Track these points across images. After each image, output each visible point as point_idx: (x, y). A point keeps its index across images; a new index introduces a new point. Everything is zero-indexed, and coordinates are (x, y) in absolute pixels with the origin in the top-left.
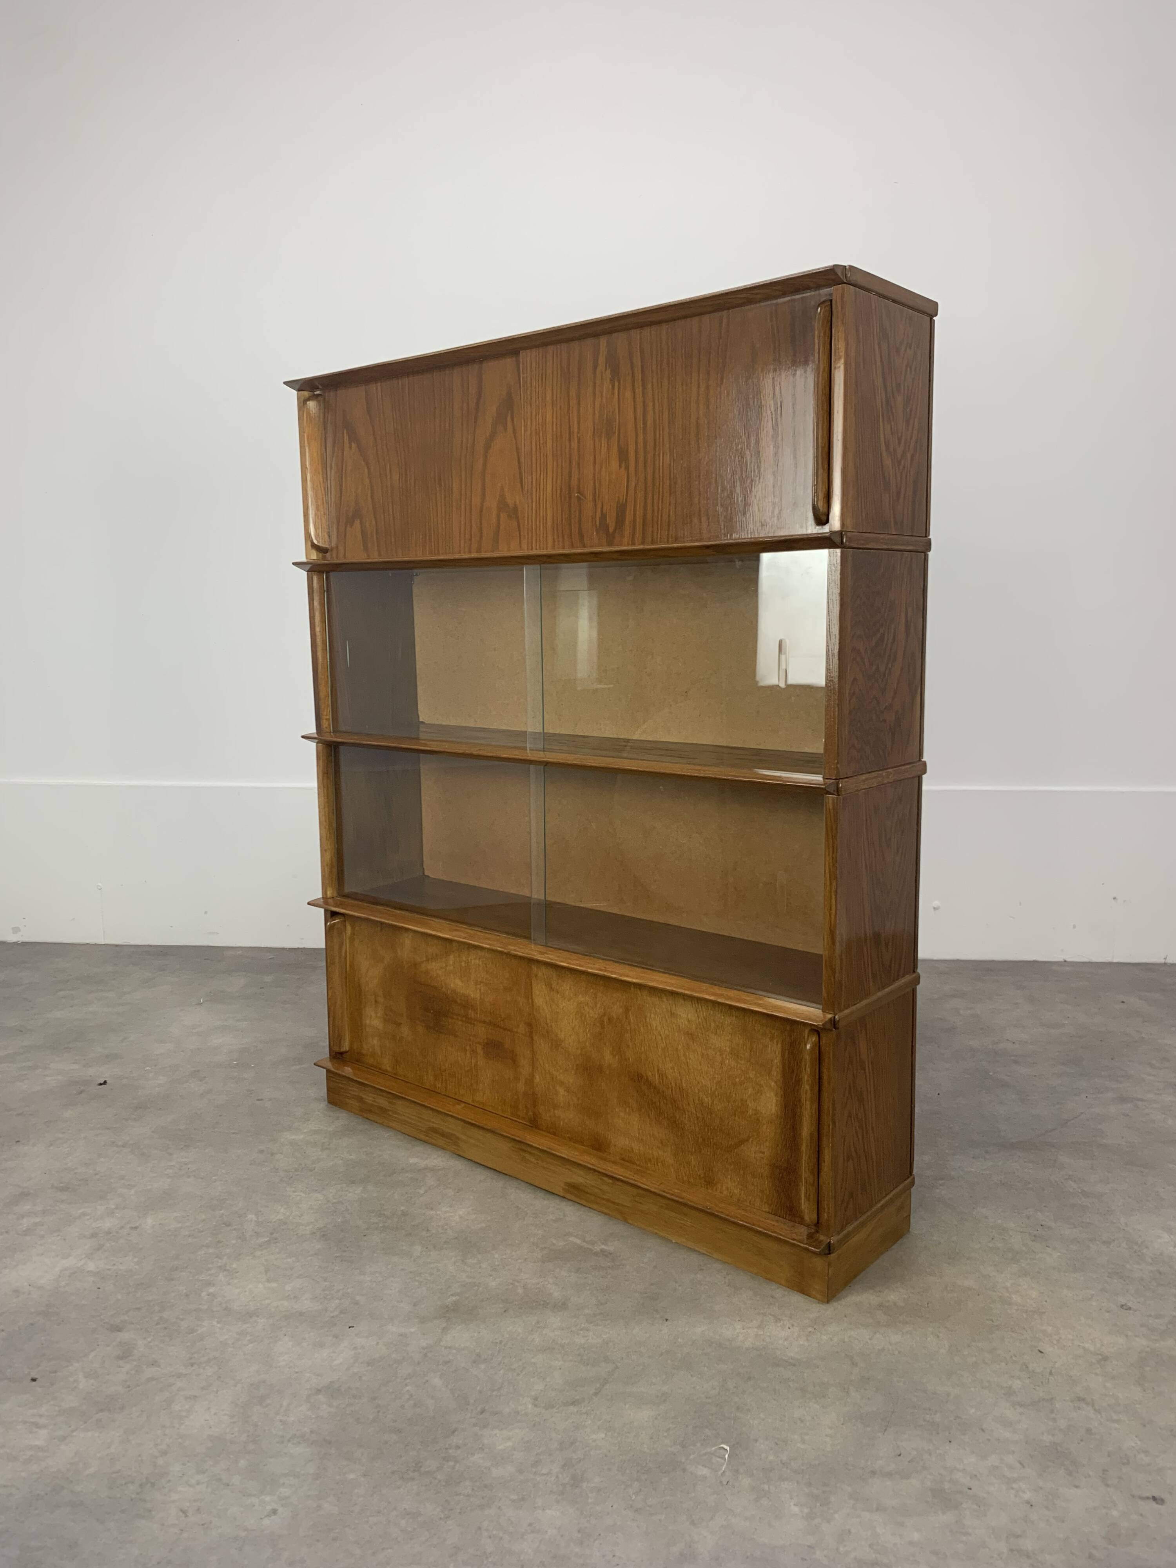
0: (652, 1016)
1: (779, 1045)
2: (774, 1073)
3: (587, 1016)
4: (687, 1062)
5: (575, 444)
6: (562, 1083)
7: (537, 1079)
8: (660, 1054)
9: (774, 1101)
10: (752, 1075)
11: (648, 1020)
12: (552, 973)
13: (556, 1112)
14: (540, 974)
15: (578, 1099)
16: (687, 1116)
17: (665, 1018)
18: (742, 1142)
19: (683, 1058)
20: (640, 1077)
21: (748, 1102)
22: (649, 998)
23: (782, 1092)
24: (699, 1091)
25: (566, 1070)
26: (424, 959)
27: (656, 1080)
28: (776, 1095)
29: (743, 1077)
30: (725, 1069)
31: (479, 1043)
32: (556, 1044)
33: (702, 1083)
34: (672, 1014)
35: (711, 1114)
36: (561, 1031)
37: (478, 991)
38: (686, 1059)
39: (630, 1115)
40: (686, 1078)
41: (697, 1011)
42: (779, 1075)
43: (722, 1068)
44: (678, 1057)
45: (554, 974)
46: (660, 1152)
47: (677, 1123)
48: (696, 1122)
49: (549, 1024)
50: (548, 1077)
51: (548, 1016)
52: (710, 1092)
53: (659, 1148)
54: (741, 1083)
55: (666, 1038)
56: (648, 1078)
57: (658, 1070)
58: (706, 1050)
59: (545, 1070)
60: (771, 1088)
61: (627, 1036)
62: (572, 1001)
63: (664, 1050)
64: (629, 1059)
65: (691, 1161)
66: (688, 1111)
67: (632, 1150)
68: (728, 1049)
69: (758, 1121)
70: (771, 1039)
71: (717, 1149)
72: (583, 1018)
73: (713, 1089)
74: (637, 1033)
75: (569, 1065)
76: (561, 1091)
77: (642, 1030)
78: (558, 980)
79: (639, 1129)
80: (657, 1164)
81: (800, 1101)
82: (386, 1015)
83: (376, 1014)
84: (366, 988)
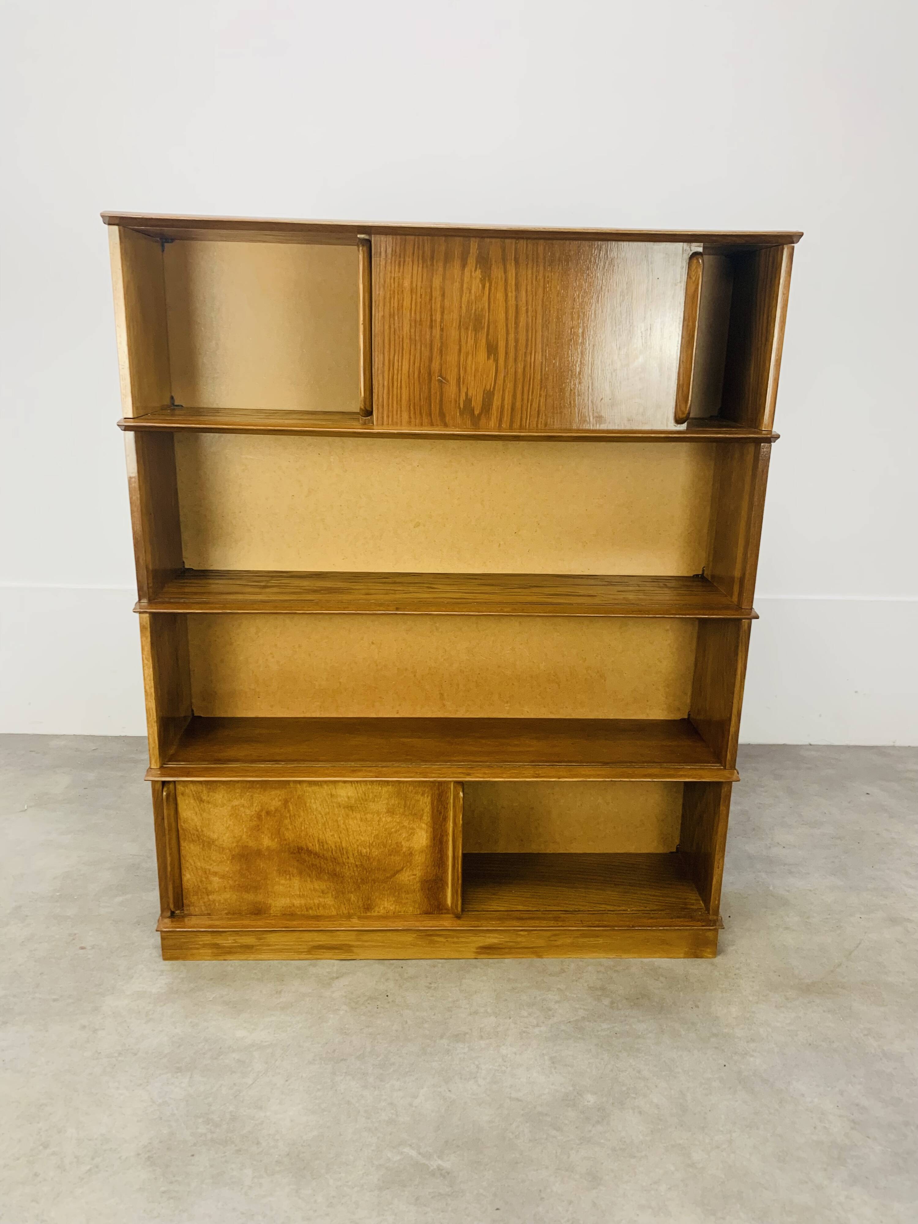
0: (313, 801)
1: (429, 798)
2: (425, 818)
3: (243, 815)
4: (347, 829)
6: (215, 874)
8: (320, 827)
9: (425, 836)
10: (406, 824)
11: (308, 805)
12: (201, 788)
13: (210, 897)
14: (187, 791)
15: (235, 881)
16: (347, 867)
17: (326, 799)
18: (398, 872)
19: (342, 826)
20: (300, 850)
21: (403, 843)
22: (308, 788)
23: (431, 829)
24: (358, 846)
25: (221, 862)
27: (317, 848)
28: (427, 832)
29: (398, 827)
30: (382, 824)
32: (208, 844)
33: (361, 839)
34: (332, 795)
35: (369, 859)
36: (214, 832)
38: (346, 826)
39: (290, 879)
40: (346, 840)
41: (356, 788)
42: (429, 818)
43: (379, 825)
44: (339, 826)
45: (204, 789)
46: (321, 900)
47: (337, 874)
48: (355, 869)
49: (200, 830)
50: (200, 872)
51: (198, 823)
52: (368, 844)
53: (320, 897)
54: (396, 832)
55: (326, 814)
56: (308, 849)
57: (318, 841)
58: (365, 815)
59: (197, 868)
60: (421, 828)
61: (287, 821)
62: (225, 807)
63: (324, 824)
64: (289, 838)
65: (351, 898)
66: (348, 863)
67: (294, 905)
68: (385, 810)
69: (411, 854)
70: (423, 795)
71: (375, 883)
72: (239, 817)
73: (371, 842)
74: (297, 817)
75: (223, 858)
76: (216, 879)
77: (302, 814)
78: (208, 792)
79: (299, 888)
80: (318, 909)
81: (446, 832)
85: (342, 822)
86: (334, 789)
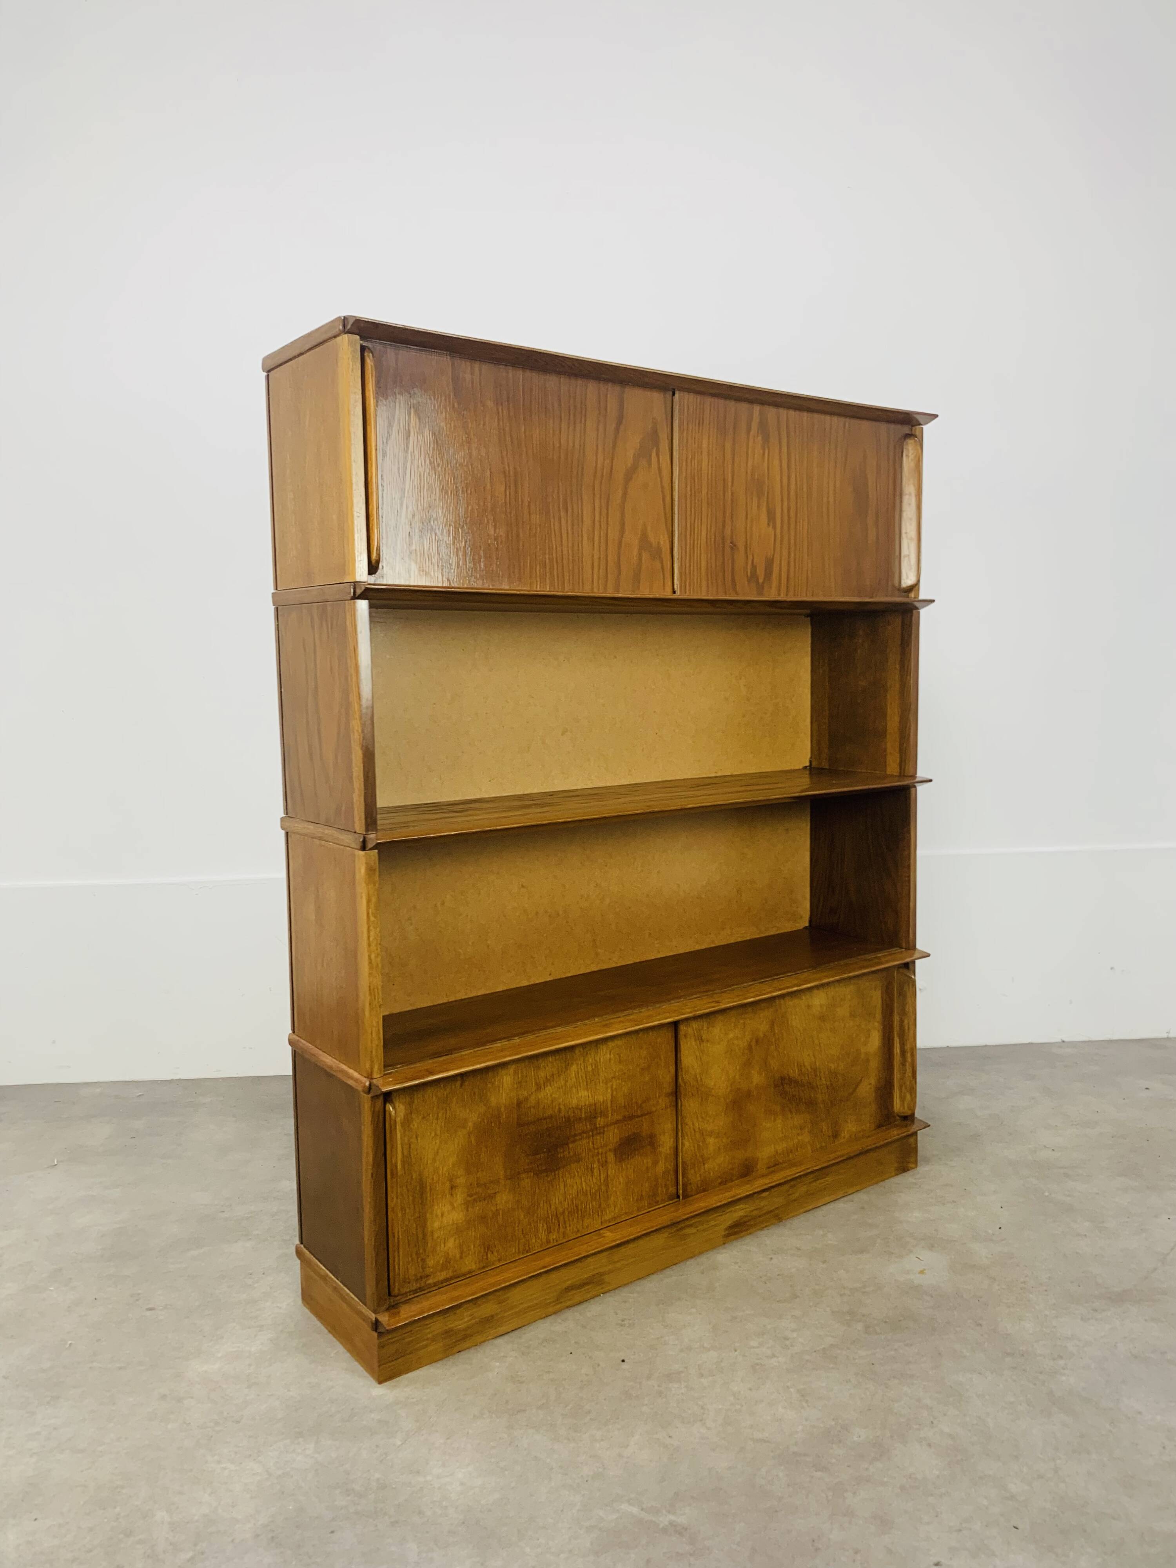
0: (794, 1017)
2: (877, 1016)
3: (736, 1049)
4: (820, 1044)
6: (711, 1133)
7: (686, 1145)
8: (799, 1048)
9: (877, 1037)
10: (863, 1026)
11: (790, 1023)
12: (702, 1023)
13: (706, 1166)
14: (690, 1031)
15: (728, 1138)
16: (820, 1090)
18: (858, 1084)
19: (816, 1041)
20: (783, 1080)
21: (862, 1049)
23: (882, 1027)
24: (828, 1062)
25: (717, 1116)
26: (534, 1089)
27: (797, 1074)
28: (878, 1032)
29: (858, 1031)
30: (846, 1031)
31: (610, 1150)
32: (704, 1095)
33: (830, 1054)
34: (808, 1005)
35: (837, 1076)
36: (711, 1079)
37: (609, 1091)
38: (819, 1041)
39: (775, 1120)
40: (819, 1057)
41: (827, 994)
43: (844, 1032)
44: (813, 1043)
45: (704, 1024)
46: (799, 1138)
47: (812, 1101)
48: (826, 1091)
49: (699, 1079)
50: (698, 1135)
51: (697, 1071)
52: (836, 1058)
53: (798, 1134)
54: (856, 1037)
55: (803, 1031)
56: (789, 1077)
57: (798, 1065)
58: (833, 1024)
59: (694, 1130)
60: (876, 1029)
61: (772, 1048)
62: (722, 1043)
63: (802, 1043)
64: (774, 1068)
65: (823, 1127)
66: (820, 1085)
67: (777, 1152)
68: (848, 1014)
69: (867, 1061)
70: (875, 989)
71: (841, 1104)
72: (733, 1053)
73: (838, 1055)
74: (781, 1040)
75: (719, 1109)
76: (711, 1140)
77: (785, 1035)
78: (708, 1028)
79: (782, 1129)
80: (797, 1150)
81: (893, 1027)
82: (470, 1195)
83: (452, 1204)
84: (433, 1179)
85: (816, 1037)
86: (810, 999)
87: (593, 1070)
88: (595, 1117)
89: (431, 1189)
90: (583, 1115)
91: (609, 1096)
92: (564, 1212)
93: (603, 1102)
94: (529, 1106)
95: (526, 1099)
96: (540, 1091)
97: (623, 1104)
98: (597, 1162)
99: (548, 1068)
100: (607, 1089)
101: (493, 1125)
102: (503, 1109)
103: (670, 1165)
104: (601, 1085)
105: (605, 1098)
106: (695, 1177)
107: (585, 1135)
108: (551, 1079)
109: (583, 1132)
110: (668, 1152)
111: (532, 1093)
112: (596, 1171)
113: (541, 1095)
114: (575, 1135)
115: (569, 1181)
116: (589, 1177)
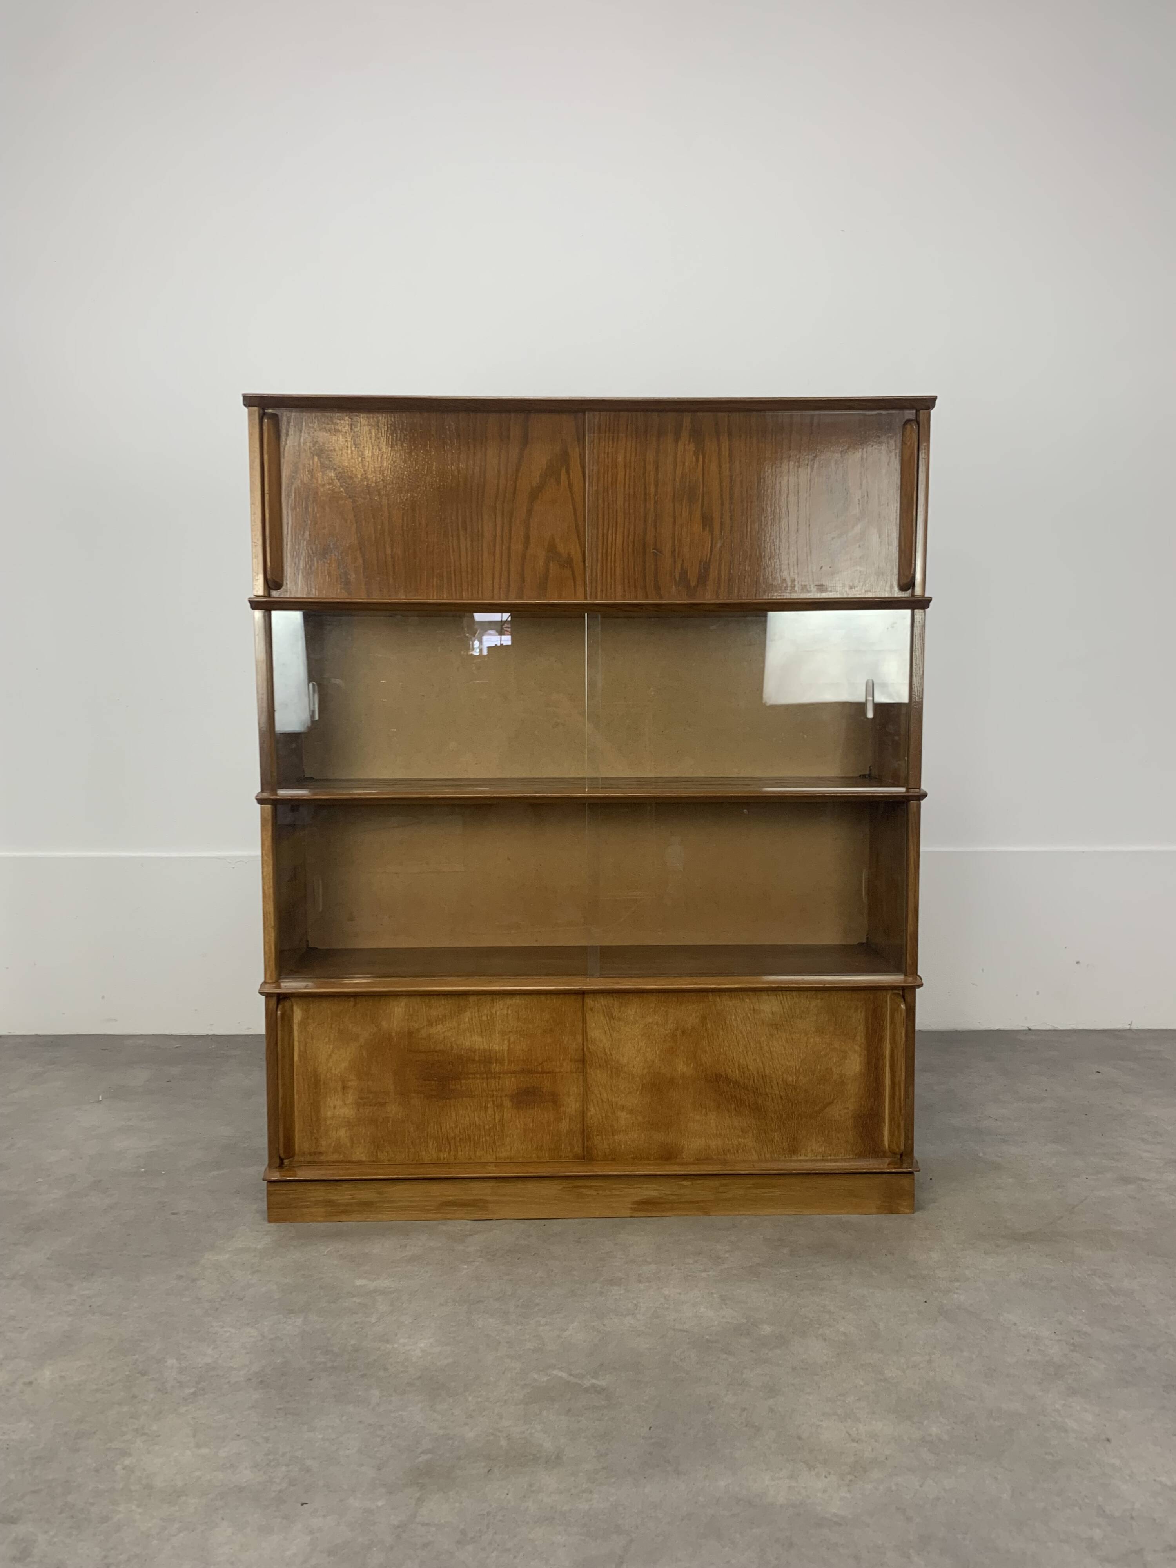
0: (733, 1017)
1: (863, 1013)
2: (858, 1038)
3: (657, 1034)
4: (771, 1051)
5: (651, 505)
6: (623, 1108)
7: (592, 1111)
8: (741, 1050)
9: (859, 1061)
10: (837, 1045)
11: (728, 1022)
12: (612, 1002)
13: (616, 1137)
14: (598, 1006)
15: (644, 1117)
16: (770, 1098)
17: (747, 1016)
18: (828, 1104)
19: (766, 1048)
20: (718, 1077)
21: (834, 1069)
22: (729, 1002)
23: (866, 1052)
24: (783, 1073)
25: (630, 1093)
26: (425, 1024)
27: (737, 1075)
28: (860, 1055)
29: (828, 1049)
30: (810, 1046)
31: (506, 1095)
32: (615, 1070)
33: (786, 1065)
34: (755, 1011)
35: (796, 1089)
36: (623, 1056)
37: (506, 1042)
39: (706, 1114)
40: (769, 1065)
41: (781, 1003)
42: (863, 1039)
43: (807, 1046)
44: (761, 1048)
45: (616, 1002)
46: (740, 1140)
47: (759, 1107)
48: (779, 1101)
49: (609, 1053)
50: (606, 1106)
51: (606, 1045)
52: (794, 1071)
53: (739, 1136)
54: (826, 1055)
55: (747, 1034)
56: (727, 1076)
57: (739, 1065)
58: (790, 1034)
59: (602, 1100)
60: (855, 1051)
61: (704, 1043)
62: (637, 1025)
63: (745, 1046)
64: (706, 1063)
65: (774, 1137)
66: (771, 1094)
67: (709, 1148)
68: (813, 1029)
69: (843, 1083)
70: (856, 1010)
71: (801, 1119)
72: (651, 1037)
73: (797, 1068)
74: (715, 1037)
75: (633, 1087)
77: (721, 1033)
78: (620, 1007)
79: (716, 1126)
80: (737, 1152)
81: (882, 1055)
82: (361, 1098)
83: (344, 1101)
84: (326, 1075)
85: (765, 1043)
86: (757, 1003)
87: (488, 1020)
88: (491, 1063)
89: (324, 1083)
90: (477, 1058)
91: (506, 1047)
92: (455, 1138)
93: (499, 1051)
94: (420, 1037)
95: (418, 1031)
96: (432, 1026)
97: (521, 1058)
98: (491, 1103)
99: (439, 1008)
100: (503, 1040)
101: (384, 1045)
102: (394, 1034)
103: (576, 1126)
104: (497, 1035)
105: (501, 1048)
106: (602, 1144)
107: (478, 1076)
108: (444, 1020)
109: (477, 1073)
110: (573, 1113)
111: (423, 1027)
112: (490, 1112)
113: (433, 1030)
114: (468, 1073)
115: (461, 1112)
116: (483, 1114)
